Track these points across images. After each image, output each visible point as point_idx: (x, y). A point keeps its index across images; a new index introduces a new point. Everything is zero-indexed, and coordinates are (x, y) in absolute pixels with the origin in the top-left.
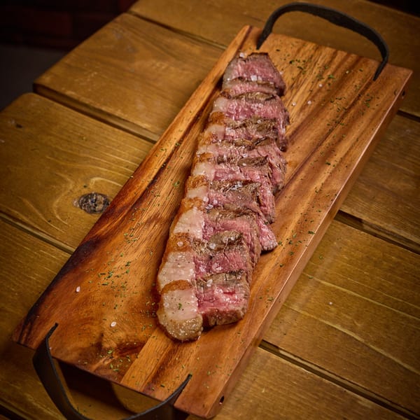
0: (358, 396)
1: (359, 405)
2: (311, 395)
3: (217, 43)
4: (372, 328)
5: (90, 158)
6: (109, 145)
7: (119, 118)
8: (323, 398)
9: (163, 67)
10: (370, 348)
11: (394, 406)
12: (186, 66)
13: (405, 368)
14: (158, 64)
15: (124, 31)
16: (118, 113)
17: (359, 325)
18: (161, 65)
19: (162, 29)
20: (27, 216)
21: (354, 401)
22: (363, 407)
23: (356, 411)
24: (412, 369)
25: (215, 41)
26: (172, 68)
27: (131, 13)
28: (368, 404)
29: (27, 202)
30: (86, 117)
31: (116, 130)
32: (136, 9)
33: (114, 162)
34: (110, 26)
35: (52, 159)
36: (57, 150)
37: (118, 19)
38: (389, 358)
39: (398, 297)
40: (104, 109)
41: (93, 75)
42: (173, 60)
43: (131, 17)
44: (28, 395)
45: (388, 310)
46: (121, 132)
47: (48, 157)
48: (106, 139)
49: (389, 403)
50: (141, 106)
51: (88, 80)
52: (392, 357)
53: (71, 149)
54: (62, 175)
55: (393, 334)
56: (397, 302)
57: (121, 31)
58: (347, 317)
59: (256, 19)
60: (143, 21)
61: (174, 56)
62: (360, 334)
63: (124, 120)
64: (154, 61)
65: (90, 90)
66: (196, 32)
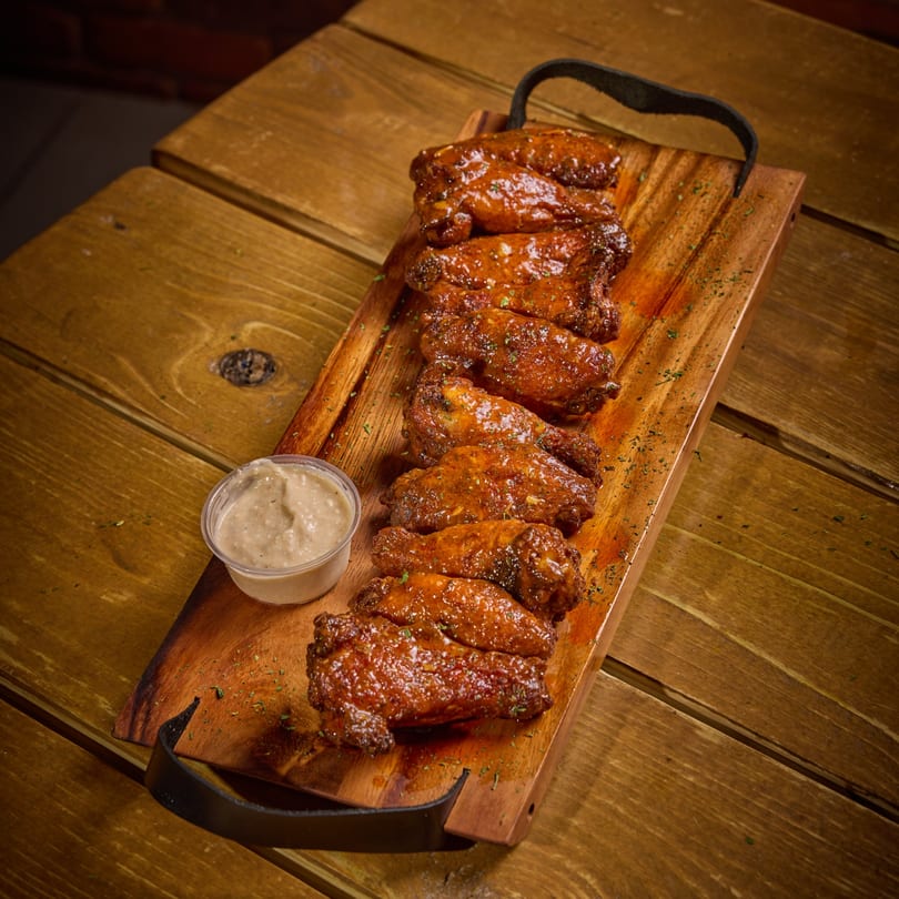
0: (698, 723)
1: (697, 735)
2: (610, 716)
3: (501, 84)
4: (738, 605)
5: (247, 288)
6: (283, 264)
7: (306, 217)
8: (634, 724)
9: (396, 127)
10: (728, 639)
11: (762, 742)
12: (439, 124)
13: (789, 677)
14: (387, 120)
15: (328, 58)
16: (305, 208)
17: (714, 599)
18: (393, 121)
19: (400, 55)
20: (123, 388)
21: (689, 730)
22: (702, 740)
23: (689, 747)
24: (801, 679)
25: (498, 79)
26: (413, 128)
27: (345, 24)
28: (715, 735)
29: (124, 362)
30: (244, 213)
31: (300, 238)
32: (355, 17)
33: (289, 295)
34: (305, 47)
35: (176, 286)
36: (187, 271)
37: (320, 35)
38: (762, 659)
39: (791, 552)
40: (279, 198)
41: (263, 137)
42: (416, 112)
43: (345, 32)
44: (102, 699)
45: (770, 574)
46: (308, 242)
47: (169, 283)
48: (280, 253)
49: (753, 737)
50: (348, 195)
51: (255, 146)
52: (767, 658)
53: (213, 271)
54: (192, 316)
55: (774, 616)
56: (788, 560)
57: (323, 58)
58: (693, 583)
59: (579, 41)
60: (366, 41)
61: (419, 106)
62: (713, 614)
63: (314, 220)
64: (380, 114)
65: (256, 164)
66: (462, 61)
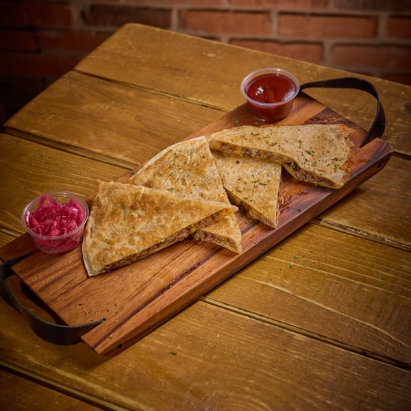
0: (294, 333)
1: (295, 339)
2: (256, 335)
3: (147, 88)
4: (298, 283)
5: (57, 178)
6: (70, 167)
7: (76, 147)
8: (266, 337)
9: (107, 108)
10: (297, 298)
11: (322, 338)
12: (124, 106)
13: (327, 310)
14: (102, 106)
15: (71, 84)
16: (75, 143)
17: (287, 282)
18: (105, 107)
19: (101, 81)
20: (10, 224)
21: (291, 337)
22: (298, 340)
23: (293, 344)
24: (332, 310)
25: (145, 87)
26: (114, 108)
27: (75, 71)
28: (302, 338)
29: (9, 214)
30: (49, 148)
31: (75, 156)
32: (79, 68)
33: (76, 179)
34: (60, 81)
35: (25, 180)
36: (29, 174)
37: (66, 76)
38: (314, 304)
39: (315, 260)
40: (63, 141)
41: (50, 117)
42: (114, 102)
43: (76, 74)
44: (28, 356)
45: (308, 269)
46: (79, 157)
47: (21, 179)
48: (68, 163)
49: (318, 337)
50: (92, 137)
51: (48, 121)
52: (316, 303)
53: (40, 172)
54: (35, 192)
55: (315, 286)
56: (314, 263)
57: (69, 85)
58: (277, 277)
59: (176, 69)
60: (86, 76)
61: (114, 99)
62: (288, 288)
63: (80, 148)
64: (98, 104)
65: (50, 128)
66: (128, 80)
